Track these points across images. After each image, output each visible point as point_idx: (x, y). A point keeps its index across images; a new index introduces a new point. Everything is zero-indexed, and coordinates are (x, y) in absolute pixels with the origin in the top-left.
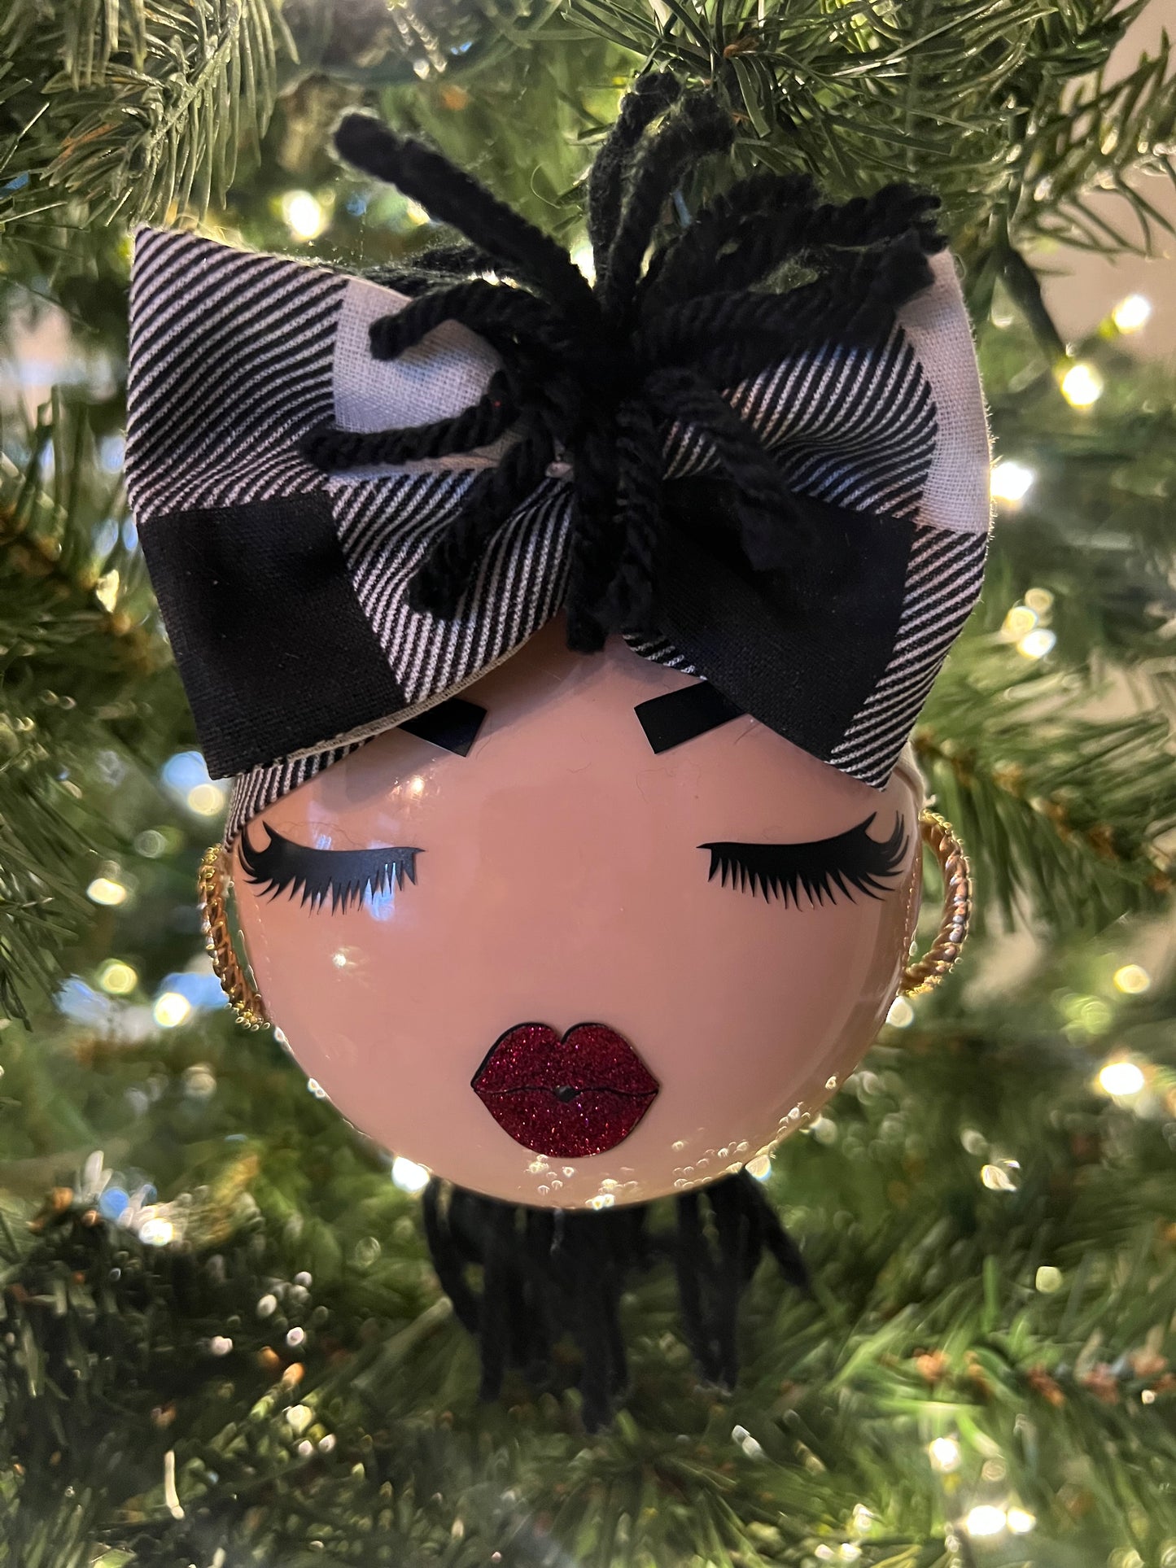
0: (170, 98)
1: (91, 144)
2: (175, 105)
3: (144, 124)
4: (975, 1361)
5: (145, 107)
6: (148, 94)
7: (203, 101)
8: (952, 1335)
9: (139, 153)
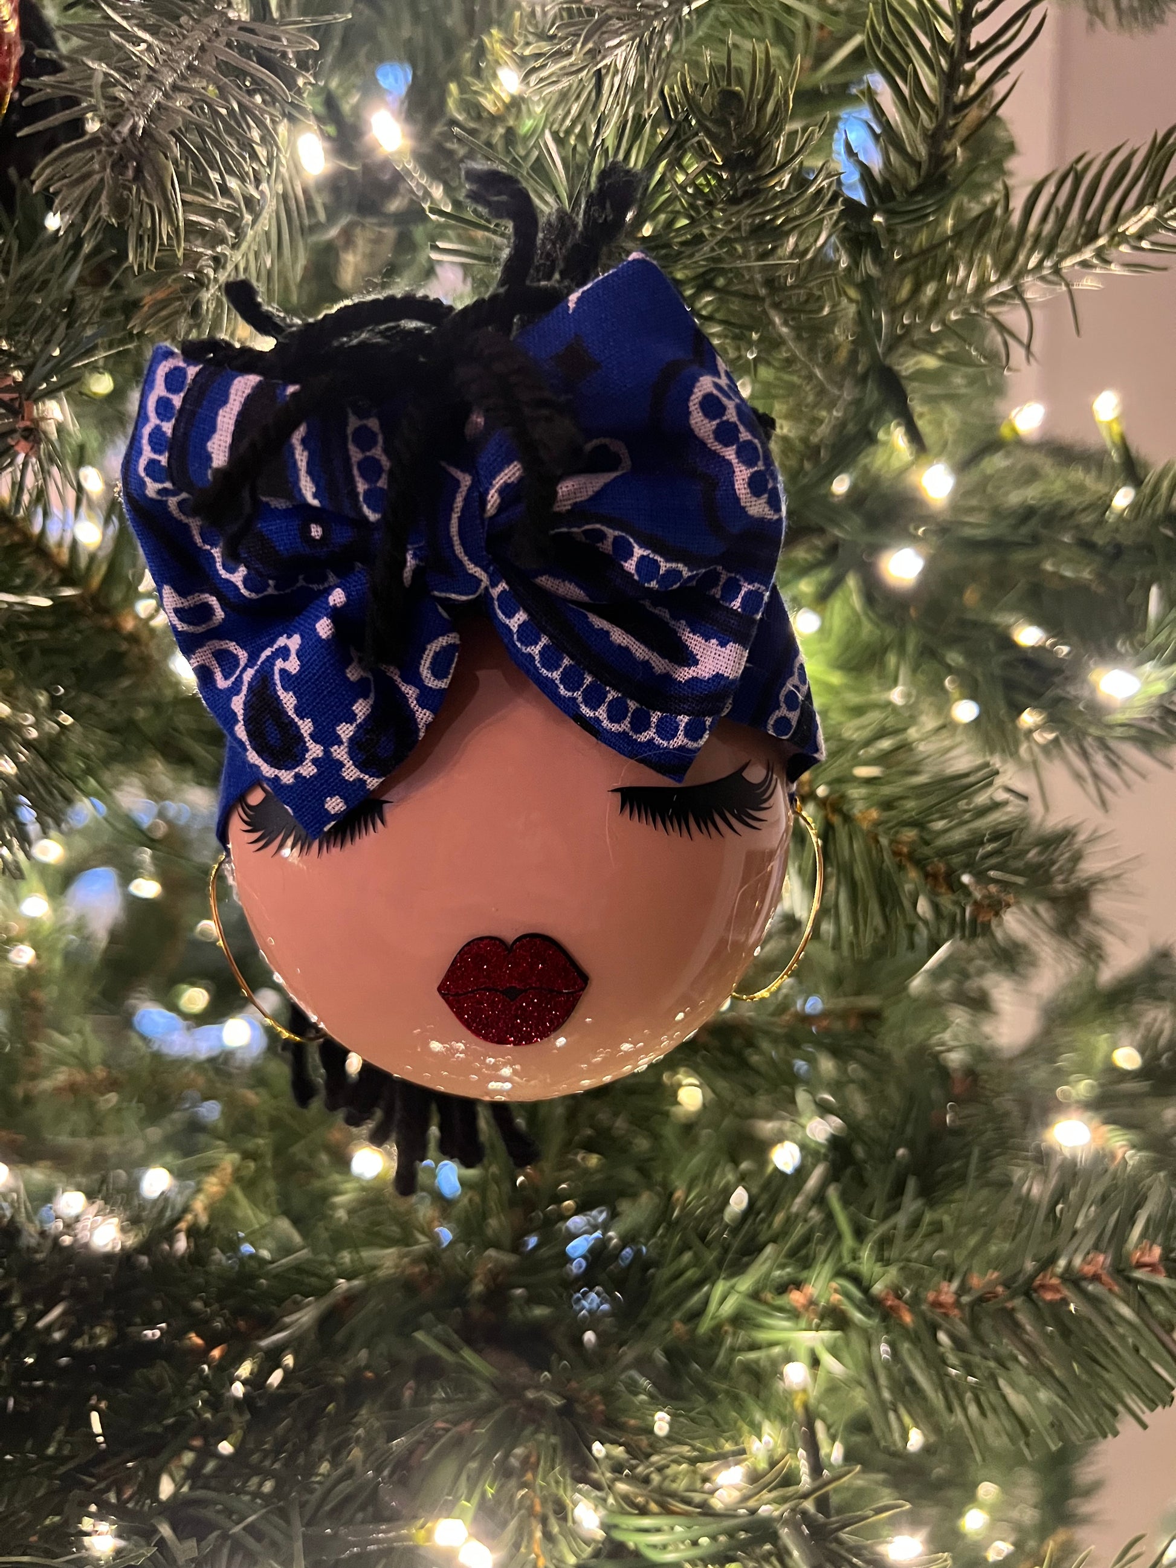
0: (218, 262)
1: (162, 301)
2: (224, 267)
3: (201, 283)
4: (836, 1291)
5: (200, 272)
6: (202, 262)
7: (247, 261)
8: (818, 1268)
9: (197, 305)
